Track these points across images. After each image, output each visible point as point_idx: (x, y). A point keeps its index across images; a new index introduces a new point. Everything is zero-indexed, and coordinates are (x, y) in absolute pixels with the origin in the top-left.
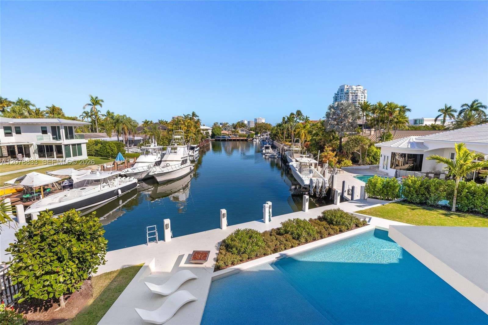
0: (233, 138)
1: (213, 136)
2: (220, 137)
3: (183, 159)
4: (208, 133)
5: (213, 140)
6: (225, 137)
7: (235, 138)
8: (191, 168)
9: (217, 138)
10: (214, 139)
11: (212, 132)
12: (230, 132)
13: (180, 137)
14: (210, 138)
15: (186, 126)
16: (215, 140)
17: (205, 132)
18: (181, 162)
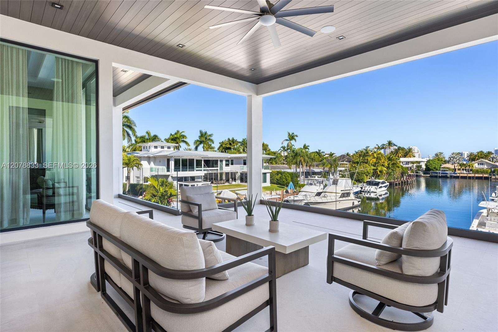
0: (461, 175)
1: (428, 170)
2: (437, 173)
3: (343, 192)
4: (421, 166)
5: (427, 176)
6: (446, 172)
7: (466, 175)
8: (353, 203)
9: (434, 174)
10: (429, 175)
11: (426, 165)
12: (456, 165)
13: (343, 169)
14: (422, 174)
15: (374, 158)
16: (429, 177)
17: (415, 165)
18: (341, 194)
